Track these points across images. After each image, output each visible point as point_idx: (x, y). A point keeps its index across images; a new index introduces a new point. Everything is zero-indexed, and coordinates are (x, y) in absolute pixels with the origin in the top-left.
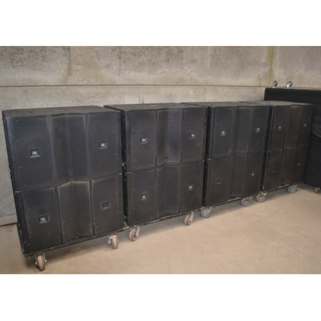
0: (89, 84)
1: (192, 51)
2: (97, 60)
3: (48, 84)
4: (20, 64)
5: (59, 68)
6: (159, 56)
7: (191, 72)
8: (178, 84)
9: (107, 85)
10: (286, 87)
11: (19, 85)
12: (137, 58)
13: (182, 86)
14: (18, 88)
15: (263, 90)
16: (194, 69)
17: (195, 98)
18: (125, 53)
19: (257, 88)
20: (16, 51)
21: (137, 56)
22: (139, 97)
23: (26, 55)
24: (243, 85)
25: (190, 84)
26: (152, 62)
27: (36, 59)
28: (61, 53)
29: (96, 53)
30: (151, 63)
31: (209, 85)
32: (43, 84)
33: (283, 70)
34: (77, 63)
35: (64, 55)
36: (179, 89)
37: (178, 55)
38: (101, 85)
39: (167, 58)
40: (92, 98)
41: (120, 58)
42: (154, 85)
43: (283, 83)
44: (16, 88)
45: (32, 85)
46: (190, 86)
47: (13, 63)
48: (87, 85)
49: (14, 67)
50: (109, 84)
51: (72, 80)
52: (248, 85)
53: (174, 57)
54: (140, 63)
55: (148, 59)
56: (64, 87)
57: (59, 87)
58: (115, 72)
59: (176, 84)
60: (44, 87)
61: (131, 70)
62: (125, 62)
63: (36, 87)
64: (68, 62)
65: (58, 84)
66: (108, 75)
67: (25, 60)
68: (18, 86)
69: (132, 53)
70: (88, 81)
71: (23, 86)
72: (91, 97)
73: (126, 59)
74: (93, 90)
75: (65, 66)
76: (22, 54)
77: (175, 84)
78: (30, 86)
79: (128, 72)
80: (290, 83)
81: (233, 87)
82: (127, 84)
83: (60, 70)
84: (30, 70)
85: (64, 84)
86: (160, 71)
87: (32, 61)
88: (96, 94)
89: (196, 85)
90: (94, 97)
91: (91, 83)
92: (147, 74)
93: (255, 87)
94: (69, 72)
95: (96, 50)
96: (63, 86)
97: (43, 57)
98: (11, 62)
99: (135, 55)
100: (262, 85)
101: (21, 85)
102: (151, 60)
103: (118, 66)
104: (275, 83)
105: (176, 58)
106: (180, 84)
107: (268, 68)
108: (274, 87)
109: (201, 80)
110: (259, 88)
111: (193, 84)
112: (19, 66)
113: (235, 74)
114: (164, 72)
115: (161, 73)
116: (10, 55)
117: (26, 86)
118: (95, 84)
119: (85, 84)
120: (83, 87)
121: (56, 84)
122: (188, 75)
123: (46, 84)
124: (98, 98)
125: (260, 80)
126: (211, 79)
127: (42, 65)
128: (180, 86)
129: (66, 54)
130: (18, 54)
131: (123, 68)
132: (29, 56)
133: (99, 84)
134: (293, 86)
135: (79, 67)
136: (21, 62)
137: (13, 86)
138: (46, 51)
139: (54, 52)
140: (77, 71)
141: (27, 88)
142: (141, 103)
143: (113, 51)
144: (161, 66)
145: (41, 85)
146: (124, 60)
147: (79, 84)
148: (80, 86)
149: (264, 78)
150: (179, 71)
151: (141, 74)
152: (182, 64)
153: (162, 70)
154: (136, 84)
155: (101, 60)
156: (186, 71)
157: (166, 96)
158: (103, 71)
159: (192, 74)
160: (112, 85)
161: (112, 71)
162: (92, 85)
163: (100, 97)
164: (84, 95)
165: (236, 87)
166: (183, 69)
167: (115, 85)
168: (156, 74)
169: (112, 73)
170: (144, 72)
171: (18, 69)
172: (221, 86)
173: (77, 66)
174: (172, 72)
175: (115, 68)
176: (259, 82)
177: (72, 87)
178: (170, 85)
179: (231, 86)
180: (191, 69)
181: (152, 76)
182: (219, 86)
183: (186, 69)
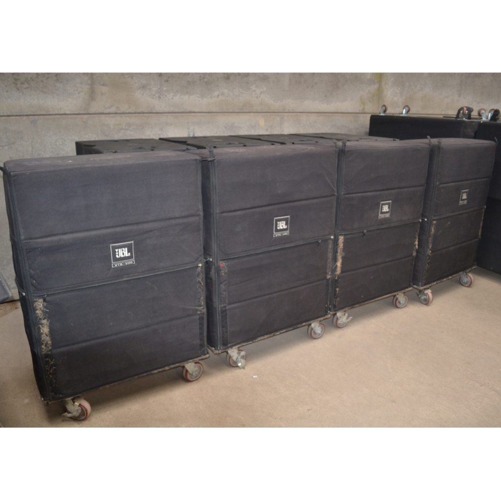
0: (119, 112)
2: (130, 79)
3: (63, 113)
4: (26, 85)
5: (77, 90)
7: (261, 93)
8: (242, 111)
9: (144, 113)
10: (402, 114)
11: (25, 114)
13: (248, 114)
14: (25, 118)
15: (368, 117)
16: (265, 89)
17: (267, 130)
19: (359, 115)
22: (188, 129)
24: (337, 111)
25: (260, 111)
26: (205, 80)
30: (204, 81)
31: (287, 111)
32: (57, 113)
33: (399, 89)
34: (102, 83)
36: (244, 118)
38: (135, 113)
39: (226, 75)
40: (123, 131)
41: (161, 75)
42: (208, 112)
43: (399, 107)
44: (22, 117)
45: (42, 113)
46: (261, 114)
47: (16, 84)
48: (116, 113)
49: (18, 90)
50: (146, 112)
51: (95, 107)
52: (346, 112)
54: (188, 82)
56: (85, 116)
57: (79, 116)
58: (154, 95)
59: (241, 111)
60: (58, 116)
61: (177, 92)
62: (167, 81)
63: (48, 117)
64: (89, 82)
65: (77, 113)
66: (145, 99)
67: (33, 80)
68: (23, 115)
70: (117, 107)
71: (30, 115)
72: (122, 129)
73: (169, 77)
74: (125, 120)
75: (86, 88)
77: (237, 111)
78: (40, 115)
79: (172, 95)
80: (407, 108)
81: (323, 114)
82: (170, 111)
83: (79, 93)
84: (39, 94)
85: (85, 112)
86: (216, 93)
87: (42, 81)
88: (129, 125)
89: (268, 112)
90: (127, 130)
91: (122, 110)
92: (199, 97)
93: (356, 113)
96: (84, 114)
98: (14, 83)
100: (367, 110)
101: (28, 114)
103: (159, 87)
104: (384, 108)
106: (245, 111)
107: (376, 86)
108: (382, 114)
109: (276, 105)
110: (362, 115)
111: (265, 111)
112: (25, 88)
113: (326, 96)
114: (223, 94)
115: (218, 95)
117: (34, 115)
118: (127, 111)
119: (114, 112)
120: (111, 115)
121: (75, 113)
122: (257, 97)
123: (61, 113)
124: (131, 131)
125: (363, 103)
126: (290, 103)
127: (55, 86)
128: (245, 114)
131: (165, 89)
133: (132, 112)
134: (410, 112)
135: (104, 89)
136: (28, 83)
137: (17, 116)
140: (102, 94)
141: (36, 117)
142: (191, 136)
144: (217, 86)
145: (54, 113)
146: (166, 79)
147: (105, 112)
148: (107, 115)
149: (370, 101)
150: (244, 93)
151: (191, 97)
152: (247, 83)
153: (219, 92)
154: (184, 110)
155: (135, 78)
156: (254, 93)
157: (226, 127)
158: (138, 94)
159: (262, 96)
160: (151, 113)
161: (150, 94)
162: (123, 113)
163: (134, 129)
164: (112, 127)
165: (328, 114)
166: (250, 89)
167: (154, 113)
168: (211, 97)
169: (150, 96)
170: (194, 94)
171: (23, 93)
172: (305, 113)
173: (103, 87)
174: (234, 94)
175: (154, 89)
176: (363, 106)
177: (96, 116)
178: (231, 112)
179: (321, 113)
180: (261, 90)
181: (205, 100)
182: (303, 113)
183: (253, 89)
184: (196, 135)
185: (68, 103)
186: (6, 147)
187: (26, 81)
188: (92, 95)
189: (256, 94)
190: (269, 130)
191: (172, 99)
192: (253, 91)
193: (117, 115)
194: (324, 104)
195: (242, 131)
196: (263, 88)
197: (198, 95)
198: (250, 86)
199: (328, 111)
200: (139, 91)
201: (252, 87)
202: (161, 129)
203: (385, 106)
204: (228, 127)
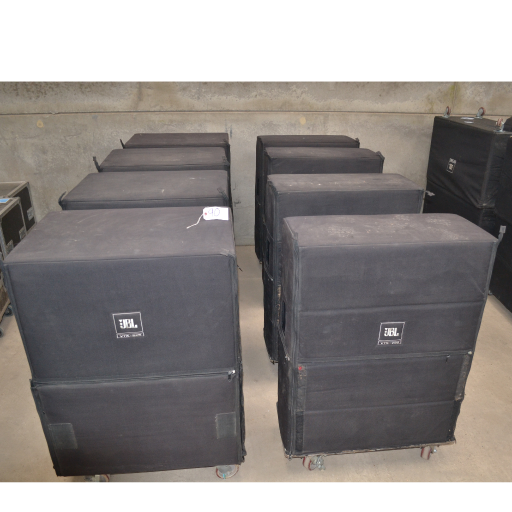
0: (163, 110)
4: (88, 89)
5: (127, 93)
7: (302, 93)
8: (282, 110)
9: (184, 111)
11: (89, 111)
13: (288, 112)
14: (88, 114)
16: (307, 89)
17: (309, 128)
22: (226, 125)
24: (395, 111)
25: (301, 110)
30: (241, 83)
31: (332, 110)
32: (112, 111)
34: (148, 87)
36: (282, 117)
38: (177, 111)
42: (246, 111)
44: (86, 114)
45: (101, 111)
46: (302, 112)
47: (82, 89)
48: (160, 111)
49: (83, 93)
51: (143, 106)
54: (226, 84)
56: (135, 114)
57: (129, 113)
58: (193, 96)
60: (113, 113)
61: (215, 93)
62: (205, 83)
63: (106, 114)
64: (138, 86)
65: (128, 111)
66: (185, 100)
67: (94, 85)
70: (161, 107)
71: (92, 112)
72: (165, 125)
74: (168, 117)
75: (135, 91)
77: (276, 110)
78: (99, 112)
79: (210, 95)
80: (482, 111)
81: (377, 113)
82: (209, 110)
83: (129, 95)
84: (98, 96)
85: (135, 110)
86: (254, 94)
87: (101, 86)
88: (171, 121)
89: (309, 111)
90: (170, 125)
91: (165, 109)
92: (236, 97)
96: (134, 112)
98: (80, 88)
100: (433, 110)
103: (198, 89)
104: (447, 110)
106: (285, 110)
109: (320, 104)
110: (429, 115)
111: (306, 110)
113: (380, 95)
114: (261, 94)
115: (256, 96)
117: (95, 112)
118: (170, 110)
119: (158, 110)
120: (156, 113)
121: (126, 111)
122: (298, 97)
123: (116, 111)
124: (173, 126)
125: (431, 103)
126: (336, 103)
127: (111, 90)
128: (285, 112)
131: (203, 90)
133: (174, 110)
135: (150, 92)
136: (90, 88)
137: (83, 113)
140: (148, 95)
141: (97, 114)
142: (229, 131)
144: (255, 87)
145: (110, 111)
147: (151, 110)
150: (283, 93)
151: (228, 97)
152: (287, 83)
153: (257, 92)
154: (221, 109)
156: (295, 93)
157: (264, 125)
158: (179, 96)
159: (304, 96)
160: (191, 111)
161: (190, 95)
162: (166, 111)
163: (175, 124)
164: (157, 123)
165: (383, 114)
166: (290, 89)
167: (193, 111)
168: (249, 98)
169: (190, 96)
170: (231, 95)
171: (87, 95)
172: (355, 112)
173: (148, 90)
174: (272, 94)
175: (193, 91)
176: (430, 106)
177: (143, 113)
178: (269, 111)
179: (373, 112)
180: (302, 90)
181: (243, 100)
182: (351, 112)
183: (294, 89)
185: (120, 104)
187: (88, 86)
188: (140, 97)
189: (296, 93)
190: (311, 129)
191: (210, 99)
192: (293, 91)
193: (161, 113)
194: (378, 104)
195: (281, 128)
196: (305, 88)
197: (235, 96)
198: (291, 86)
199: (384, 111)
200: (180, 93)
201: (292, 87)
202: (200, 125)
203: (448, 107)
204: (266, 125)
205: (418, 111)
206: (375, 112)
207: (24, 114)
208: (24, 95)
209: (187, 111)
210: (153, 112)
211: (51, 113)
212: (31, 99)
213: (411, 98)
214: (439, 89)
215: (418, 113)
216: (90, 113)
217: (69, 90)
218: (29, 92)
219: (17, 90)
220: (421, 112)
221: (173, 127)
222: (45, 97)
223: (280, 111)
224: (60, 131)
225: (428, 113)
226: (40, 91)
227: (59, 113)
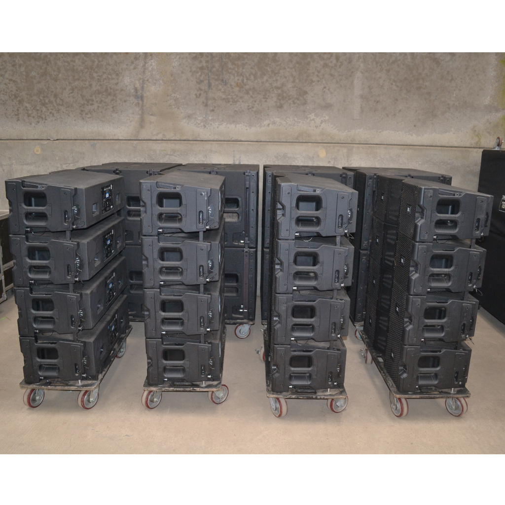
0: (165, 139)
1: (324, 92)
2: (176, 109)
3: (117, 138)
4: (89, 116)
5: (129, 120)
6: (266, 101)
7: (322, 122)
8: (298, 141)
9: (189, 140)
12: (231, 105)
14: (87, 141)
15: (480, 153)
16: (327, 118)
17: (329, 162)
18: (214, 99)
19: (470, 149)
20: (86, 102)
21: (231, 103)
22: (234, 157)
23: (95, 106)
24: (434, 144)
25: (321, 142)
26: (254, 109)
27: (106, 109)
28: (133, 103)
29: (175, 101)
30: (252, 111)
31: (357, 142)
32: (112, 138)
34: (151, 113)
35: (136, 105)
36: (299, 148)
37: (298, 99)
38: (180, 140)
39: (278, 104)
40: (168, 156)
41: (206, 105)
42: (257, 141)
45: (100, 138)
46: (322, 144)
47: (82, 115)
48: (162, 140)
49: (83, 119)
53: (291, 101)
54: (235, 111)
55: (249, 106)
56: (135, 142)
57: (130, 142)
58: (198, 124)
59: (295, 141)
60: (113, 141)
61: (223, 121)
62: (213, 111)
63: (105, 141)
64: (140, 112)
65: (129, 138)
66: (190, 128)
67: (95, 111)
68: (86, 140)
69: (224, 99)
70: (164, 135)
71: (91, 140)
72: (167, 154)
73: (215, 107)
74: (171, 146)
75: (137, 117)
76: (92, 105)
77: (291, 141)
78: (99, 140)
79: (217, 123)
81: (411, 147)
82: (215, 139)
83: (131, 122)
84: (99, 122)
86: (267, 122)
87: (102, 112)
88: (174, 151)
89: (328, 143)
90: (170, 155)
91: (168, 137)
92: (246, 126)
94: (142, 124)
95: (174, 96)
96: (135, 140)
97: (113, 107)
98: (81, 114)
99: (229, 101)
100: (479, 144)
101: (90, 138)
102: (253, 107)
103: (204, 116)
105: (294, 103)
106: (301, 141)
107: (500, 114)
109: (343, 135)
111: (326, 141)
112: (88, 118)
113: (415, 126)
114: (274, 123)
115: (269, 124)
116: (80, 107)
117: (94, 140)
118: (173, 139)
119: (160, 139)
120: (157, 142)
121: (127, 139)
122: (316, 127)
123: (115, 138)
124: (176, 156)
125: (478, 135)
126: (361, 134)
127: (112, 116)
128: (301, 144)
129: (138, 103)
130: (88, 105)
131: (210, 118)
132: (98, 106)
133: (177, 139)
135: (153, 118)
136: (91, 114)
137: (81, 140)
138: (116, 101)
139: (125, 101)
140: (151, 123)
141: (96, 141)
142: (237, 163)
143: (197, 97)
144: (268, 115)
145: (110, 138)
146: (211, 108)
147: (152, 139)
148: (154, 141)
149: (489, 133)
150: (300, 122)
151: (237, 126)
152: (304, 111)
153: (270, 121)
154: (230, 139)
155: (181, 109)
156: (313, 122)
157: (277, 157)
158: (184, 124)
159: (323, 125)
160: (196, 141)
161: (195, 123)
162: (169, 140)
163: (178, 155)
164: (158, 152)
165: (418, 147)
166: (307, 118)
167: (198, 141)
168: (260, 127)
169: (195, 125)
170: (241, 123)
171: (87, 122)
172: (384, 144)
173: (151, 117)
174: (287, 124)
175: (199, 119)
176: (476, 139)
177: (144, 141)
178: (283, 142)
179: (407, 145)
180: (322, 119)
181: (253, 129)
182: (380, 144)
183: (312, 118)
184: (242, 163)
185: (121, 131)
186: (71, 165)
187: (89, 112)
189: (315, 122)
190: (332, 163)
191: (218, 127)
192: (311, 120)
193: (163, 142)
194: (412, 135)
195: (296, 162)
196: (325, 117)
197: (245, 124)
198: (308, 115)
199: (419, 143)
200: (184, 120)
201: (310, 116)
202: (206, 156)
203: (498, 138)
204: (279, 157)
205: (462, 144)
206: (410, 145)
207: (23, 140)
208: (24, 121)
209: (192, 140)
210: (155, 140)
211: (49, 140)
212: (31, 124)
213: (452, 129)
214: (488, 120)
215: (462, 147)
216: (89, 140)
217: (69, 116)
218: (30, 118)
219: (18, 115)
220: (466, 146)
221: (175, 158)
222: (45, 122)
223: (296, 142)
224: (57, 158)
225: (474, 148)
226: (40, 117)
227: (57, 140)
